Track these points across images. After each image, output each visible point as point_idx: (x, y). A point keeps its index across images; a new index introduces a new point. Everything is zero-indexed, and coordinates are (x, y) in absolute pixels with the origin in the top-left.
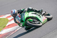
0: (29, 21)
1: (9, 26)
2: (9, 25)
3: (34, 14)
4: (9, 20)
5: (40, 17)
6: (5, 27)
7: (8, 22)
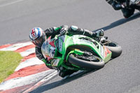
0: (73, 54)
1: (22, 72)
2: (21, 70)
3: (84, 38)
4: (22, 58)
5: (98, 47)
6: (11, 75)
7: (19, 62)
